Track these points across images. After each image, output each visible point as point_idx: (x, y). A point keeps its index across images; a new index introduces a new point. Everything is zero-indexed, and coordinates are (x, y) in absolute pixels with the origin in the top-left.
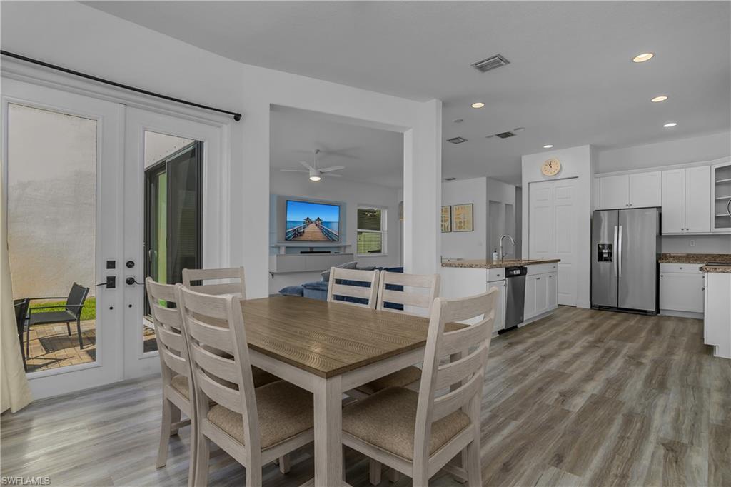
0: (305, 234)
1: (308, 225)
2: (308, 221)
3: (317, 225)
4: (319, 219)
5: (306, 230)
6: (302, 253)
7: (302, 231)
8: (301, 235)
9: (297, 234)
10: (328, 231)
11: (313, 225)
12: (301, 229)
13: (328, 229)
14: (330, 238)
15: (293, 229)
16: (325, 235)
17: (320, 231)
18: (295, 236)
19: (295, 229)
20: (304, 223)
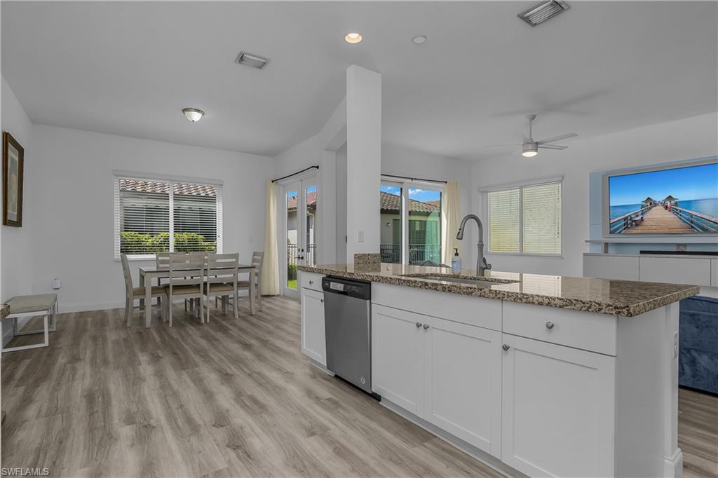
0: (644, 223)
1: (650, 209)
2: (650, 203)
3: (666, 208)
4: (670, 198)
5: (645, 217)
6: (642, 252)
7: (638, 218)
8: (637, 225)
9: (631, 223)
10: (692, 215)
11: (660, 208)
12: (637, 216)
13: (690, 212)
14: (695, 227)
15: (624, 217)
16: (685, 222)
17: (674, 216)
18: (627, 227)
19: (627, 217)
20: (643, 206)
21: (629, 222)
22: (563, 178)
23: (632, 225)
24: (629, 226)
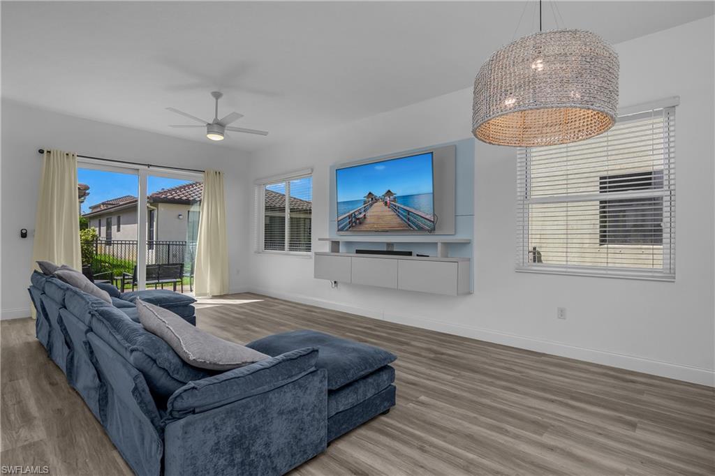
0: (367, 221)
1: (371, 205)
2: (372, 198)
3: (386, 203)
5: (368, 214)
6: (358, 252)
7: (361, 216)
8: (360, 223)
10: (409, 212)
11: (380, 204)
12: (360, 213)
13: (408, 209)
14: (412, 225)
15: (348, 214)
16: (402, 219)
17: (393, 213)
18: (352, 226)
19: (352, 215)
20: (365, 202)
21: (354, 220)
22: (312, 170)
23: (356, 223)
24: (354, 224)
